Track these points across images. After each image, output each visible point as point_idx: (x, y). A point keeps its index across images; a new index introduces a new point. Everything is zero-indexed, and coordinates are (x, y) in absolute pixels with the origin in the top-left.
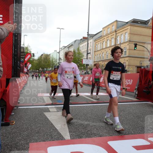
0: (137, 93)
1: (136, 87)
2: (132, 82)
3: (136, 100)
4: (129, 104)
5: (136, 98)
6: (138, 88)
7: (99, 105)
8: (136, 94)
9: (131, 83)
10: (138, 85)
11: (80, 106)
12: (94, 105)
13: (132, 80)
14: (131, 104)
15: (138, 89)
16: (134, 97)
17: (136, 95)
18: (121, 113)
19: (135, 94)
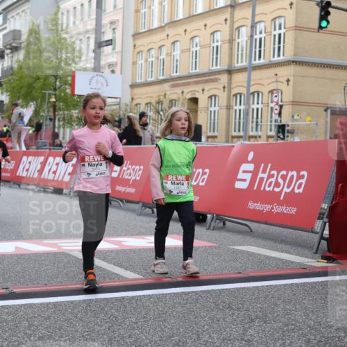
0: (326, 232)
1: (325, 206)
2: (303, 181)
3: (323, 264)
4: (292, 285)
5: (324, 258)
6: (332, 209)
7: (150, 296)
8: (322, 238)
9: (299, 187)
10: (331, 195)
11: (55, 304)
12: (123, 298)
13: (304, 173)
14: (297, 285)
15: (333, 215)
16: (316, 253)
17: (324, 244)
18: (251, 332)
19: (318, 237)
